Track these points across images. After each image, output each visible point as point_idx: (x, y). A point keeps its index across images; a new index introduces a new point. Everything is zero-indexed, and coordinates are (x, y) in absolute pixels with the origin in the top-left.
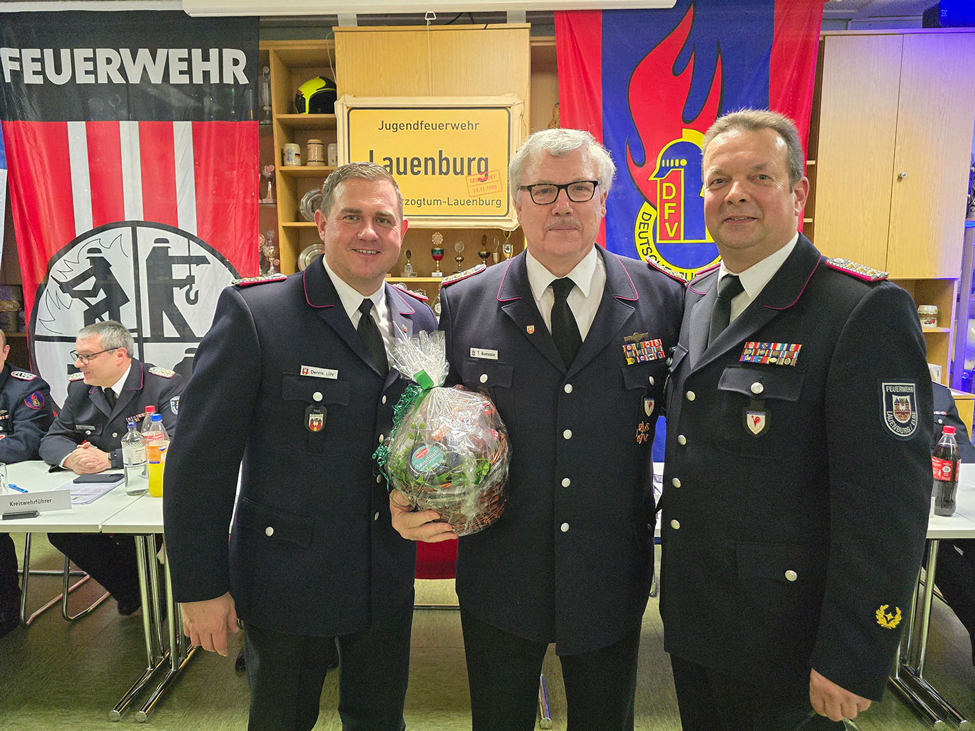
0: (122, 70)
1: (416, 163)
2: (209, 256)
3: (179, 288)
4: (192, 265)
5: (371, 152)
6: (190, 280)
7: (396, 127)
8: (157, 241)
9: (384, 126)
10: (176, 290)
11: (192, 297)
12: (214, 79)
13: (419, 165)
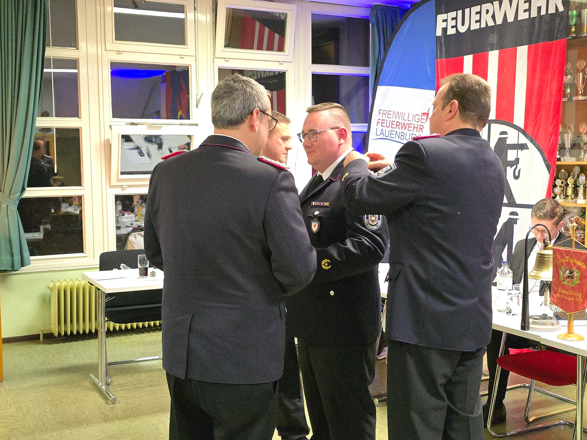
0: (493, 16)
2: (530, 144)
3: (510, 167)
4: (519, 150)
6: (517, 161)
8: (502, 133)
10: (508, 168)
11: (517, 174)
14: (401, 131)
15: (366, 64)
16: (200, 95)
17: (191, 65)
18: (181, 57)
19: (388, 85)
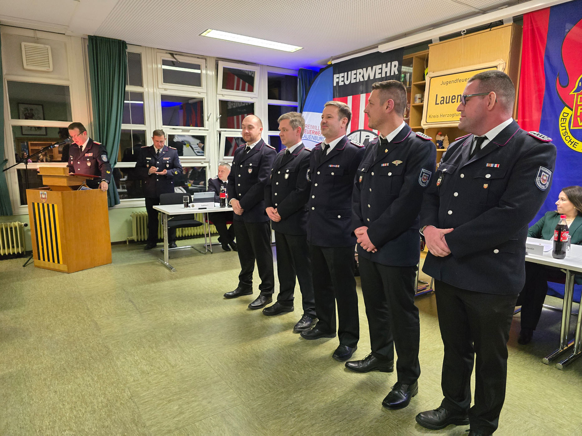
0: (363, 76)
1: (454, 98)
5: (437, 95)
7: (447, 83)
8: (366, 136)
9: (443, 83)
12: (388, 74)
13: (455, 99)
14: (315, 135)
15: (296, 100)
16: (209, 114)
17: (204, 98)
18: (199, 93)
19: (308, 111)
